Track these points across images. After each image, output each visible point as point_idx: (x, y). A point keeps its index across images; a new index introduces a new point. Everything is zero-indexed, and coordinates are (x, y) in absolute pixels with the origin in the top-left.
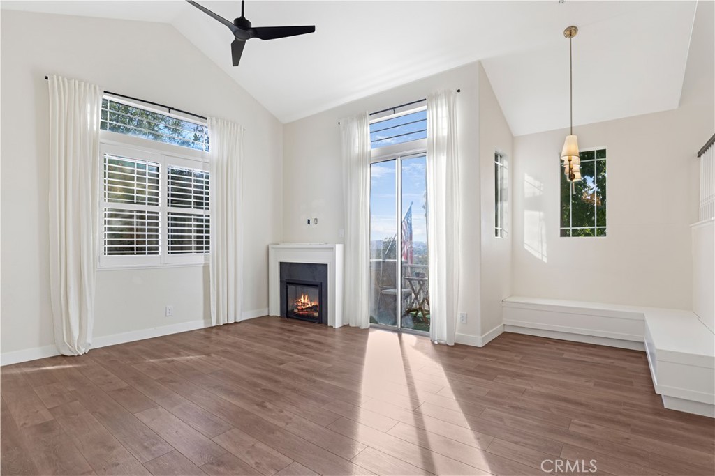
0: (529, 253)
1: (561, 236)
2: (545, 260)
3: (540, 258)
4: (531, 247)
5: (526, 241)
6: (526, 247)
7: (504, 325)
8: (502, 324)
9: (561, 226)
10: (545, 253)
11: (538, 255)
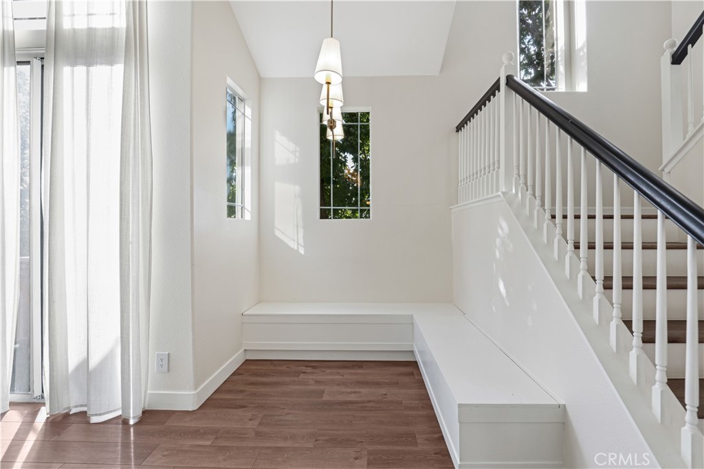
0: (282, 242)
1: (322, 218)
2: (302, 251)
3: (296, 248)
4: (283, 233)
5: (277, 224)
6: (278, 233)
7: (245, 350)
8: (242, 350)
9: (321, 205)
10: (301, 241)
11: (293, 245)
